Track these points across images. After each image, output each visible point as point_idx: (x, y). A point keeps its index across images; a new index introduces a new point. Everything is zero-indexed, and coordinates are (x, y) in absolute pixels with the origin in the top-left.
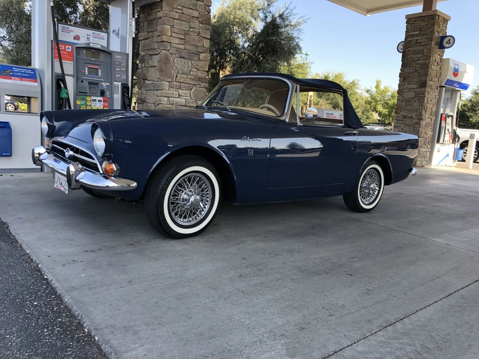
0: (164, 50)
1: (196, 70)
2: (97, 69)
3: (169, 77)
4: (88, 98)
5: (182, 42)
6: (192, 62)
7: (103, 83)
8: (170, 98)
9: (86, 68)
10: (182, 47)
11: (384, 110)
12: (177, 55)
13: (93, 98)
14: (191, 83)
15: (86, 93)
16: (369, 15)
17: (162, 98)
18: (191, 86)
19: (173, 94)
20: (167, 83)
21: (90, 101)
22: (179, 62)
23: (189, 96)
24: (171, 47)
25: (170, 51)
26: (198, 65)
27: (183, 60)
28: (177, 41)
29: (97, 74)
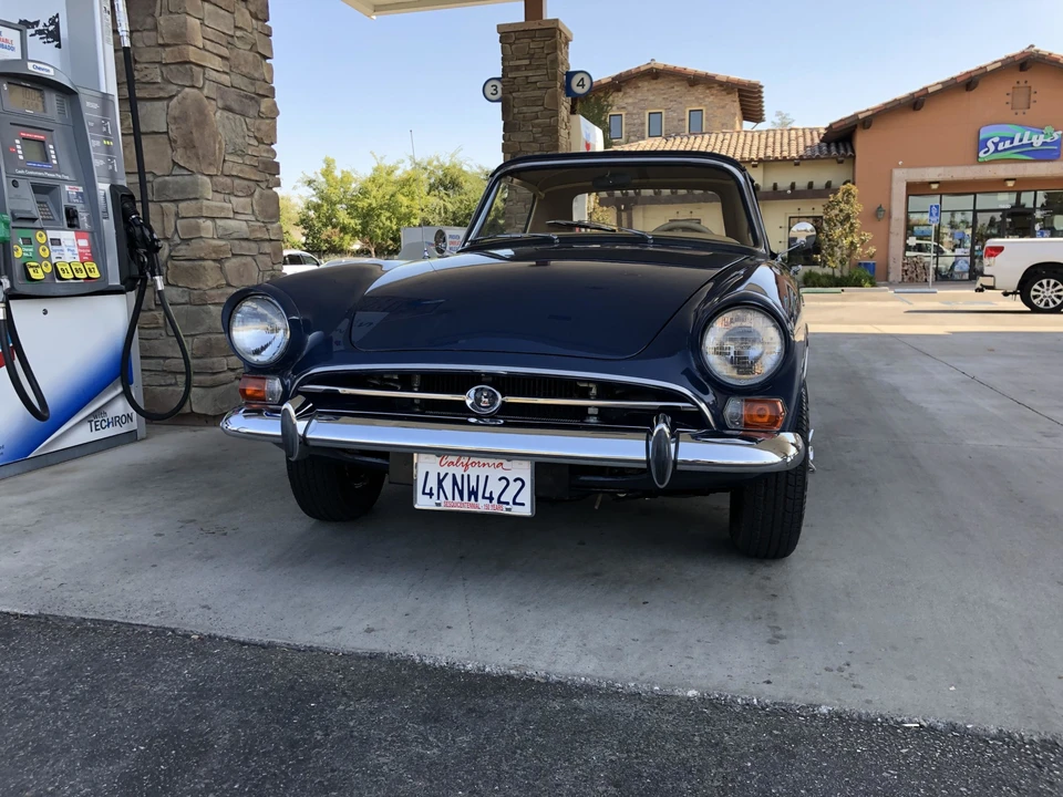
0: (193, 87)
1: (256, 144)
2: (43, 142)
3: (210, 164)
4: (40, 238)
5: (224, 65)
6: (247, 120)
7: (67, 188)
8: (218, 221)
9: (17, 141)
10: (225, 79)
11: (352, 221)
12: (220, 104)
13: (52, 234)
14: (253, 178)
15: (34, 220)
16: (374, 17)
17: (201, 221)
18: (251, 184)
19: (222, 209)
20: (207, 179)
21: (46, 244)
22: (226, 121)
23: (250, 212)
24: (205, 79)
25: (206, 91)
26: (259, 130)
27: (230, 115)
28: (217, 63)
29: (46, 159)
